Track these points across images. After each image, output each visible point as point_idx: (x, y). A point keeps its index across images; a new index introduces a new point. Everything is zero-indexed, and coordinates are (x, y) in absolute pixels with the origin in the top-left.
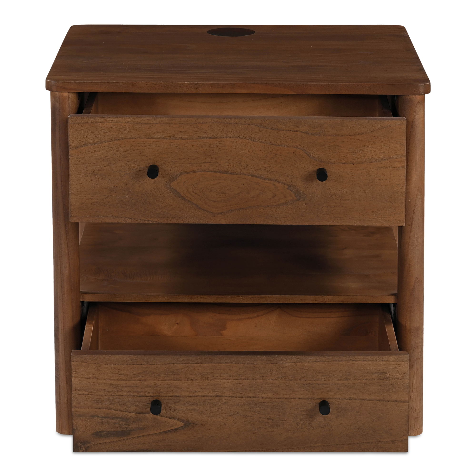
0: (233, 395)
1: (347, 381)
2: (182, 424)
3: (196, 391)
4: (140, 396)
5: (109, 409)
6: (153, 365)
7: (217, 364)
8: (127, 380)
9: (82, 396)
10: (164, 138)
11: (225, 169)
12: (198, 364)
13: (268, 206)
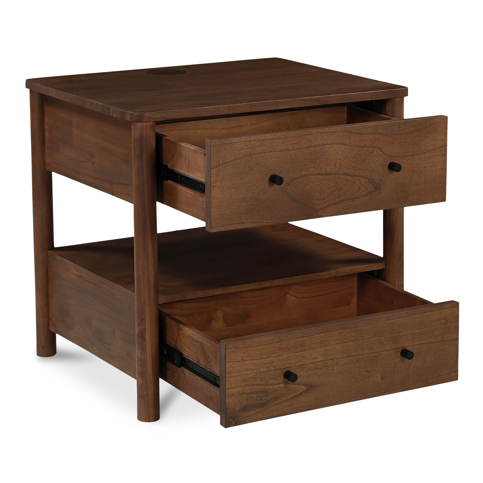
0: (342, 356)
1: (419, 330)
2: (305, 388)
3: (316, 358)
4: (276, 370)
5: (253, 385)
6: (286, 341)
7: (331, 332)
8: (266, 358)
9: (234, 378)
10: (281, 151)
11: (325, 171)
12: (318, 334)
13: (355, 198)
